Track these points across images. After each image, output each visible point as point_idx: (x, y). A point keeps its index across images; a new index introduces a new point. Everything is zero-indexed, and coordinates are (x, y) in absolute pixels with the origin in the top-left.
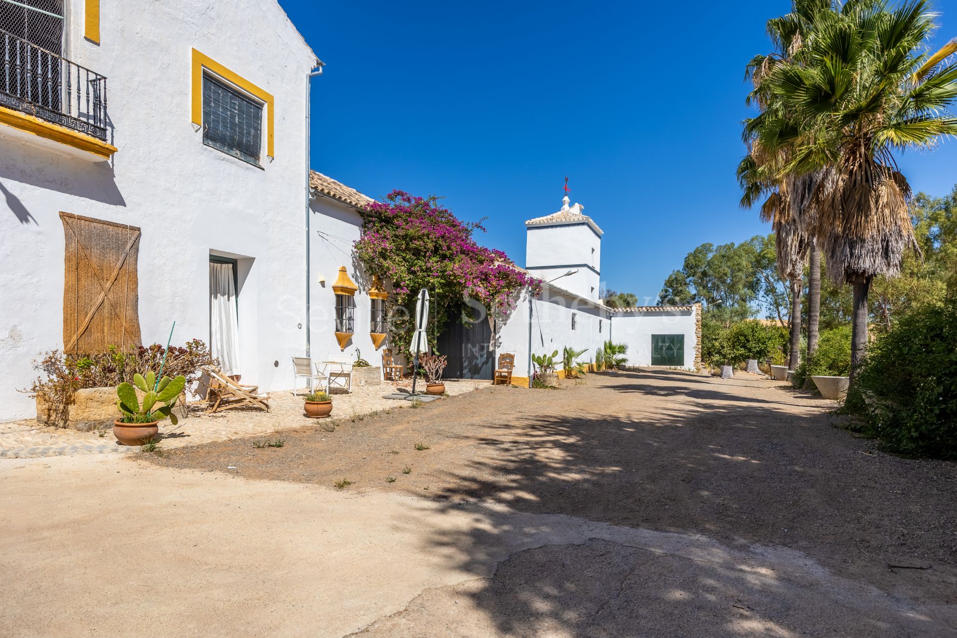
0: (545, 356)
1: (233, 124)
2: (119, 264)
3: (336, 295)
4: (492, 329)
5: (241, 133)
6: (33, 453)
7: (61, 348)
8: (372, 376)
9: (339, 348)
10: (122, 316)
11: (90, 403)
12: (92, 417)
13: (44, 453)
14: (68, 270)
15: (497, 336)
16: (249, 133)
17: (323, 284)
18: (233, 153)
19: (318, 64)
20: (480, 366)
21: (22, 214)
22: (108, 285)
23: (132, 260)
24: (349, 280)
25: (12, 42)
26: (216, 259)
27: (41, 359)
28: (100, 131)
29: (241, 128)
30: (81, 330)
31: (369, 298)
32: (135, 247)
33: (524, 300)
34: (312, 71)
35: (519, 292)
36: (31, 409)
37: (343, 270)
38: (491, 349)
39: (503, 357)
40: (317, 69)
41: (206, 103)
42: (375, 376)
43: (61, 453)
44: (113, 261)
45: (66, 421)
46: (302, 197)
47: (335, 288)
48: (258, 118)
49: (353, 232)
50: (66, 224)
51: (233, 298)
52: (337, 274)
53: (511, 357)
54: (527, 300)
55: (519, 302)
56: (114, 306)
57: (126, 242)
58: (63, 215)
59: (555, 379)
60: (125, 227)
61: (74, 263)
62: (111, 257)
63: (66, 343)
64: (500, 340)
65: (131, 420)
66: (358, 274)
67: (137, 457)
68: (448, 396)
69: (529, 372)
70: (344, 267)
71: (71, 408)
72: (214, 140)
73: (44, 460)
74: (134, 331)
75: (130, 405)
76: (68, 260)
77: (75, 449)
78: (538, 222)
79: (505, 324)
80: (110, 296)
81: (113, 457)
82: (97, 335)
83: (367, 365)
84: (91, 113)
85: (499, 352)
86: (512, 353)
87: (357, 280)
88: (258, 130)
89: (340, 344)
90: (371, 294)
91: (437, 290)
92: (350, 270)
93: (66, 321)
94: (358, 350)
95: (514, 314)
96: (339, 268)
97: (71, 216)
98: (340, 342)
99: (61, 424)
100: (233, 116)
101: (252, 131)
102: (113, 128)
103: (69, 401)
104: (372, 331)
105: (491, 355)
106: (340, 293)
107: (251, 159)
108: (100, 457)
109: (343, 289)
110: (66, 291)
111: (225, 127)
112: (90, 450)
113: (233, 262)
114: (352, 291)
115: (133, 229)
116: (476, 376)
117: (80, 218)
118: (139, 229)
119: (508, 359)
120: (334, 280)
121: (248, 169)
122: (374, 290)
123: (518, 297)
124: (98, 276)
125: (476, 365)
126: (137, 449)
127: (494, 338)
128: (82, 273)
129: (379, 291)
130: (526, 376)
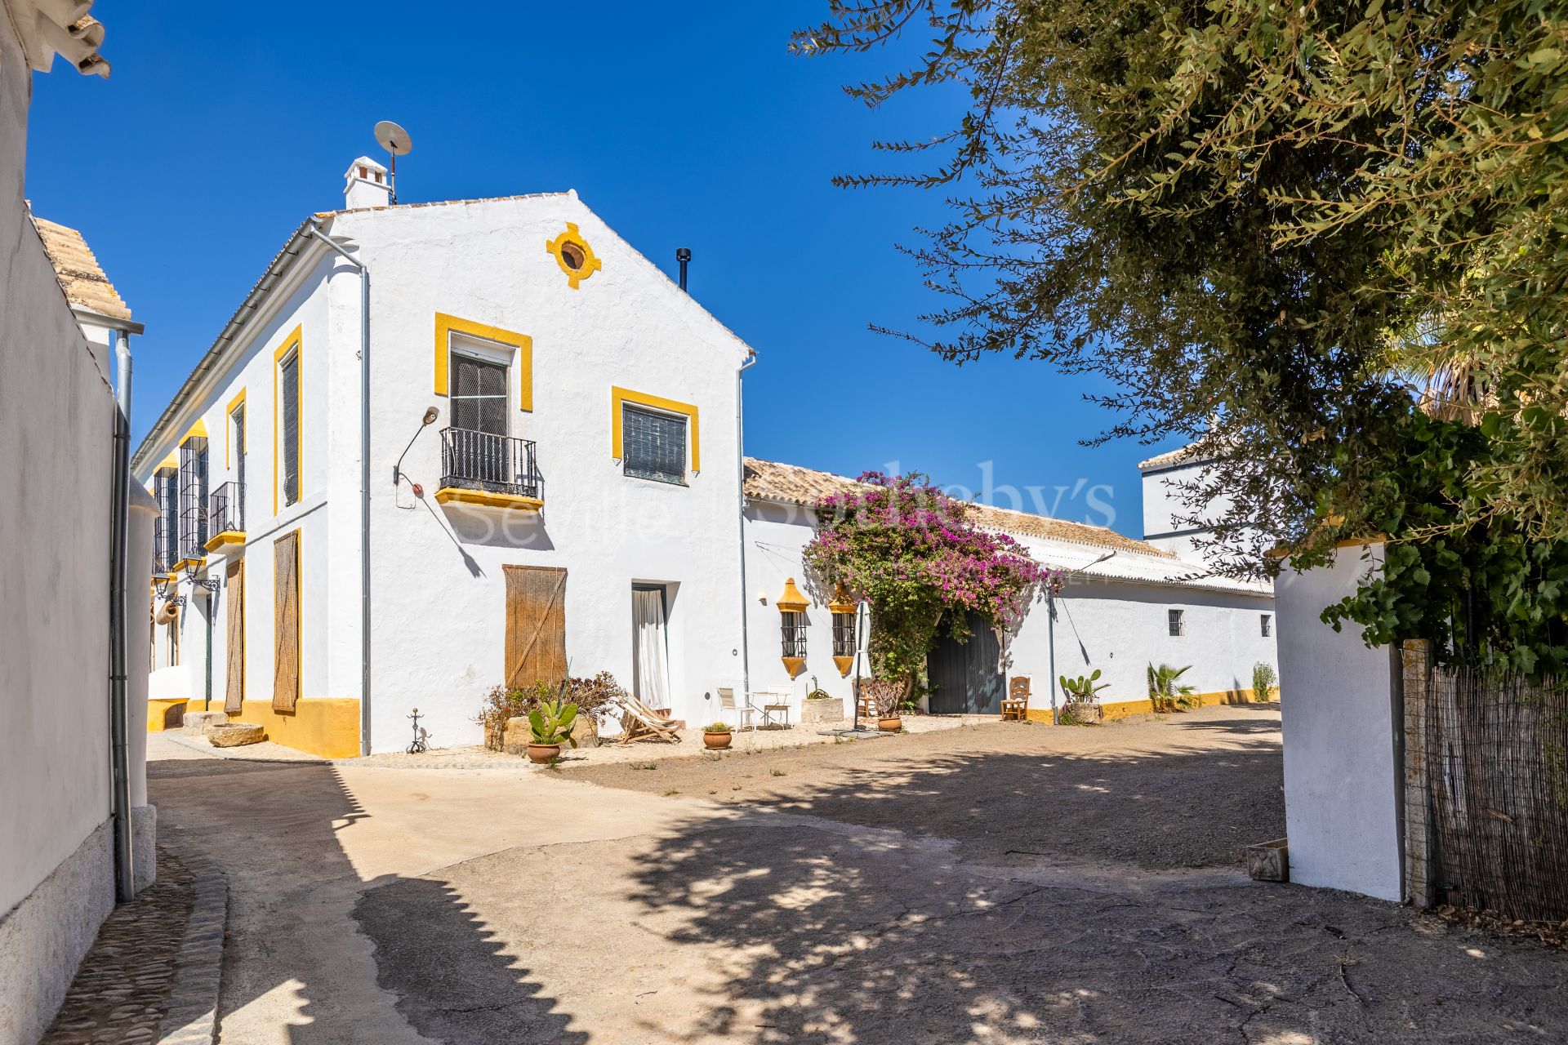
0: (1081, 678)
1: (655, 447)
2: (549, 604)
3: (783, 613)
4: (1001, 644)
5: (664, 455)
6: (473, 766)
7: (503, 683)
8: (829, 709)
9: (789, 676)
10: (552, 652)
11: (518, 730)
12: (519, 742)
13: (479, 766)
14: (508, 615)
15: (1007, 653)
16: (672, 452)
17: (764, 601)
18: (656, 476)
19: (751, 353)
20: (988, 694)
21: (475, 570)
22: (539, 624)
23: (559, 599)
24: (798, 594)
25: (468, 434)
26: (638, 586)
27: (489, 693)
28: (531, 491)
29: (663, 449)
30: (519, 666)
31: (829, 612)
32: (563, 587)
33: (1039, 601)
34: (744, 364)
35: (1031, 590)
36: (480, 736)
37: (791, 583)
38: (1000, 670)
39: (1017, 681)
40: (748, 361)
41: (627, 434)
42: (835, 710)
43: (490, 767)
44: (544, 601)
45: (502, 745)
46: (735, 505)
47: (780, 605)
48: (682, 433)
49: (806, 535)
50: (507, 574)
51: (661, 626)
52: (784, 587)
53: (1026, 681)
54: (1043, 600)
55: (1033, 605)
56: (545, 643)
57: (554, 584)
58: (506, 567)
59: (1093, 711)
60: (553, 569)
61: (512, 607)
62: (542, 599)
63: (507, 678)
64: (1011, 658)
65: (540, 742)
66: (813, 584)
67: (541, 772)
68: (906, 733)
69: (1053, 702)
70: (791, 579)
71: (505, 734)
72: (634, 468)
73: (479, 770)
74: (562, 666)
75: (538, 729)
76: (508, 605)
77: (500, 764)
78: (1165, 461)
79: (1016, 636)
80: (541, 635)
81: (523, 771)
82: (530, 671)
83: (827, 696)
84: (525, 472)
85: (1010, 674)
86: (1027, 676)
87: (810, 592)
88: (682, 446)
89: (789, 671)
90: (832, 608)
91: (910, 597)
92: (801, 581)
93: (507, 659)
94: (814, 678)
95: (1028, 621)
96: (785, 581)
97: (511, 567)
98: (789, 668)
99: (499, 748)
100: (654, 440)
101: (676, 449)
102: (543, 481)
103: (504, 729)
104: (837, 653)
105: (1001, 679)
106: (785, 610)
107: (675, 479)
108: (515, 771)
109: (788, 605)
110: (507, 633)
111: (646, 452)
112: (509, 765)
113: (662, 588)
114: (802, 607)
115: (560, 570)
116: (984, 709)
117: (518, 567)
118: (565, 570)
119: (1022, 684)
120: (779, 595)
121: (671, 489)
122: (835, 603)
123: (1030, 597)
124: (532, 618)
125: (984, 694)
126: (542, 766)
127: (1003, 657)
128: (519, 615)
129: (842, 603)
130: (1049, 707)
